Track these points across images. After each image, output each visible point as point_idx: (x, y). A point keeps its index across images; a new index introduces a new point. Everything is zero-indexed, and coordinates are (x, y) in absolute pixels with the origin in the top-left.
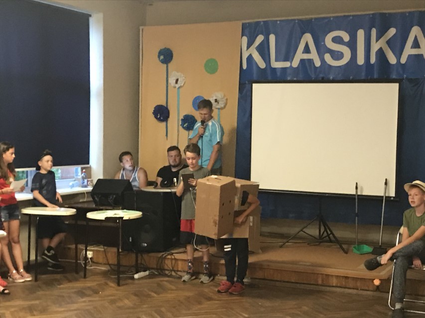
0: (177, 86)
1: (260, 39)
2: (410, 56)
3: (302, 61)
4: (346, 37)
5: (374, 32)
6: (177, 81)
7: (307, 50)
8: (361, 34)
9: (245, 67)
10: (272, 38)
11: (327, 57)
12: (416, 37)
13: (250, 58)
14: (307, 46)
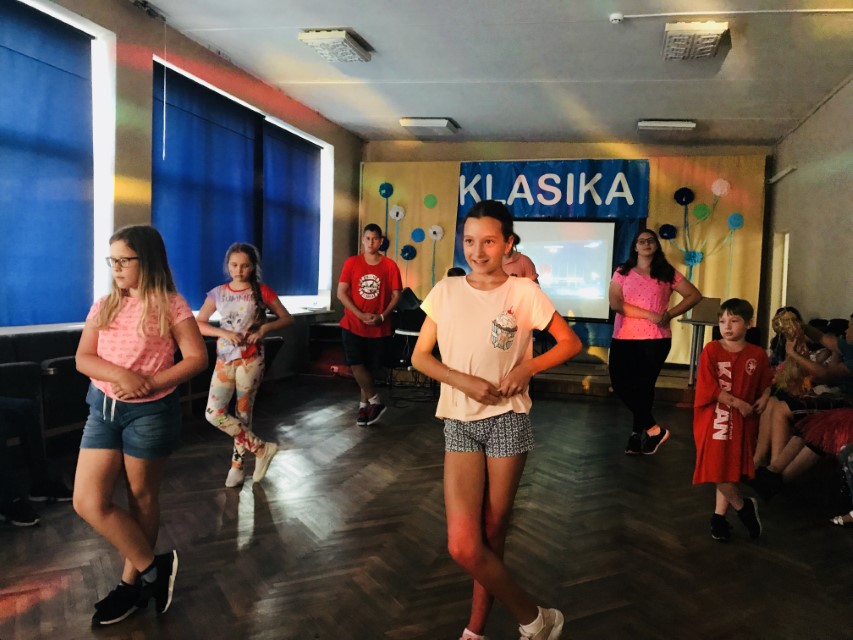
0: (398, 219)
1: (477, 178)
2: (614, 199)
3: (516, 199)
4: (557, 180)
5: (583, 176)
6: (397, 214)
7: (521, 190)
8: (571, 177)
9: (462, 203)
10: (489, 178)
11: (540, 197)
12: (620, 182)
13: (468, 195)
14: (521, 187)
